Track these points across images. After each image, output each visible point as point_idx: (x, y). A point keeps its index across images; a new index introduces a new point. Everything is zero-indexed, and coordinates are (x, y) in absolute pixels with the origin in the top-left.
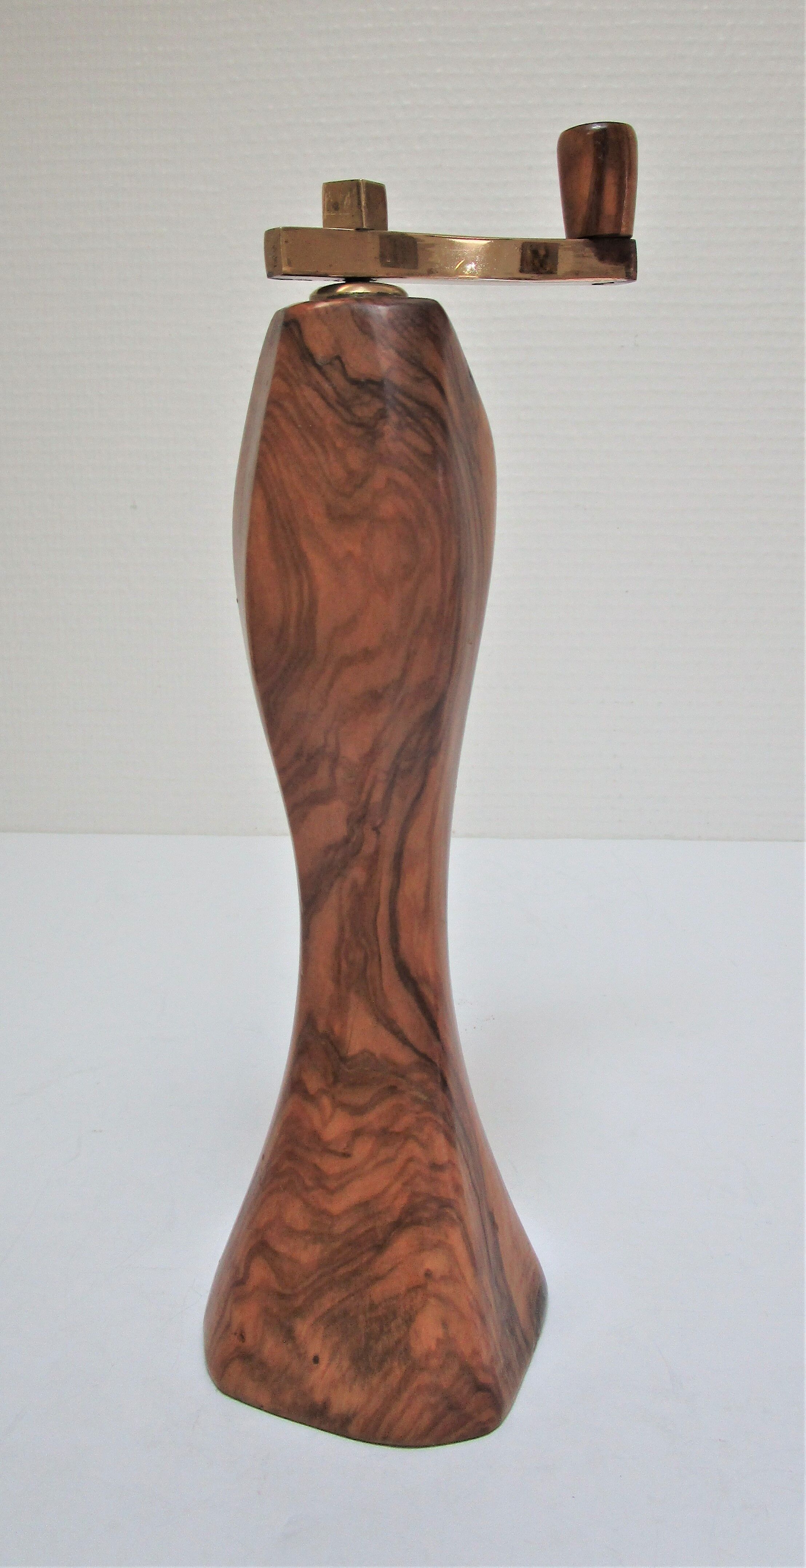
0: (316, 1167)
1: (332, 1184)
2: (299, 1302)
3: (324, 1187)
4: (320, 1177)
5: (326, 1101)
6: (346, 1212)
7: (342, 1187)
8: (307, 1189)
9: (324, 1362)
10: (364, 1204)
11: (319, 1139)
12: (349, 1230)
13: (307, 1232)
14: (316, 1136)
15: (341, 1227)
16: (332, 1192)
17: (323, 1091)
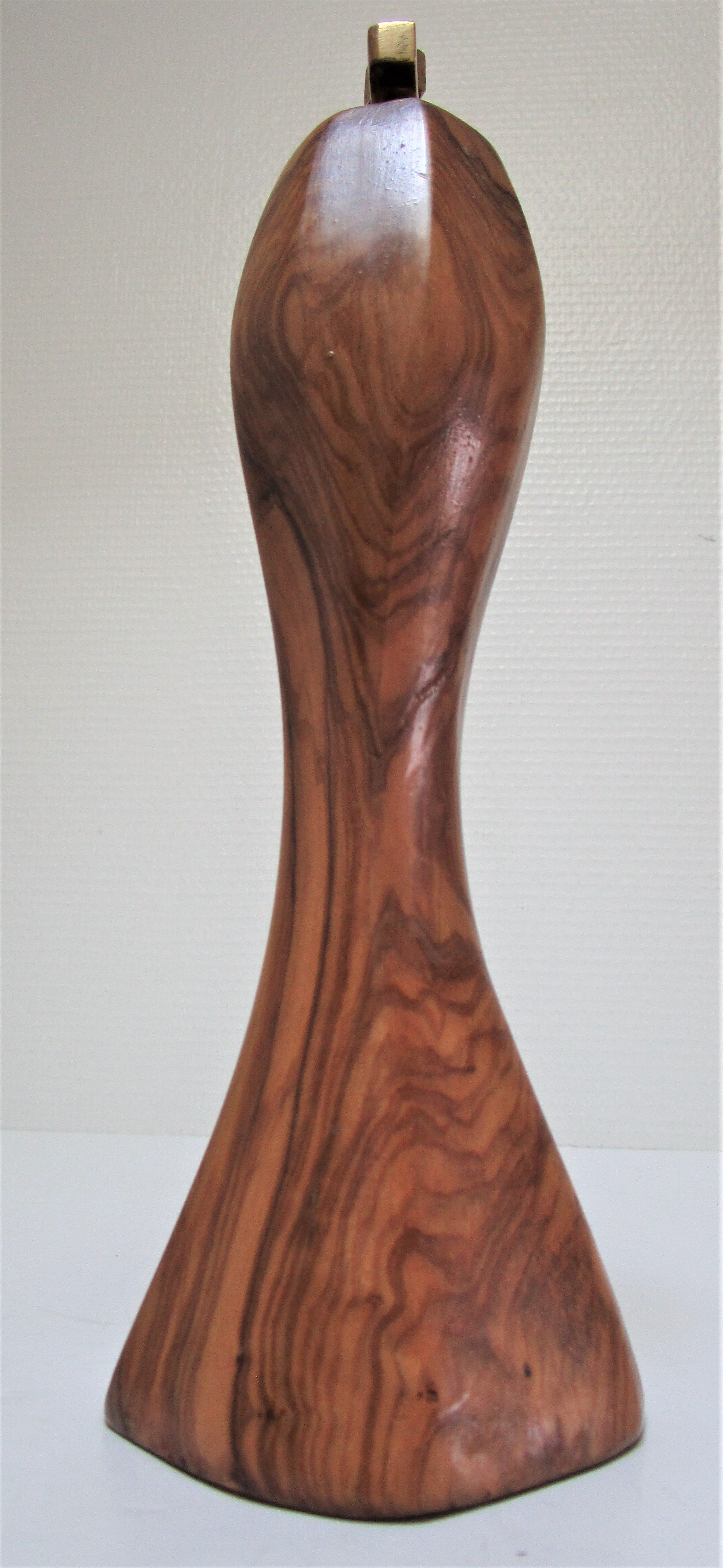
0: (444, 1096)
1: (465, 1114)
2: (481, 1298)
3: (459, 1121)
4: (450, 1107)
5: (431, 1004)
6: (492, 1146)
7: (476, 1115)
8: (442, 1131)
9: (536, 1367)
10: (504, 1130)
11: (438, 1057)
12: (501, 1170)
13: (459, 1192)
14: (431, 1054)
15: (492, 1169)
16: (468, 1124)
17: (424, 992)
